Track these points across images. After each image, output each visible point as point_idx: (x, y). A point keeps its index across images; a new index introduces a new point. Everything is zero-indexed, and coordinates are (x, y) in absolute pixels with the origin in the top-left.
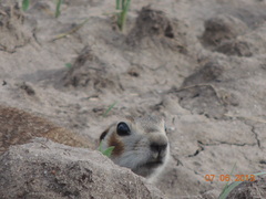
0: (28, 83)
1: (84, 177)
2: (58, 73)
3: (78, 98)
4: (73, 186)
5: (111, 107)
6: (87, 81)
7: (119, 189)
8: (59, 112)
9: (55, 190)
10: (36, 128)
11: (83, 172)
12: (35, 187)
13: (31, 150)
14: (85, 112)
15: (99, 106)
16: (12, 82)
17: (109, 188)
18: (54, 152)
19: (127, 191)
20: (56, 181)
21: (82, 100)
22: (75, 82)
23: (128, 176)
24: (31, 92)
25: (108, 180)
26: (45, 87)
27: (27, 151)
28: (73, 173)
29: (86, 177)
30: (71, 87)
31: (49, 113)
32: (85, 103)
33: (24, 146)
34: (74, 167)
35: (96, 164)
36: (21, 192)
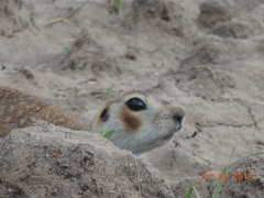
0: (26, 67)
1: (85, 159)
2: (55, 58)
3: (77, 81)
4: (75, 169)
5: (109, 90)
6: (85, 65)
7: (120, 171)
8: (57, 95)
9: (57, 173)
10: (28, 107)
11: (84, 154)
12: (38, 170)
13: (32, 133)
14: (84, 95)
15: (97, 89)
16: (10, 67)
17: (110, 170)
18: (56, 135)
19: (128, 174)
20: (58, 163)
21: (81, 83)
22: (72, 66)
23: (129, 158)
24: (29, 76)
25: (109, 163)
26: (43, 70)
27: (29, 135)
28: (74, 156)
29: (87, 160)
30: (69, 71)
31: (48, 97)
32: (84, 86)
33: (25, 130)
34: (76, 150)
35: (97, 146)
36: (23, 175)
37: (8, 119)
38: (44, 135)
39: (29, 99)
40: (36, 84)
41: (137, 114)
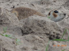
0: (32, 3)
1: (44, 23)
2: (39, 1)
3: (43, 6)
4: (42, 25)
5: (50, 8)
6: (45, 3)
8: (39, 9)
9: (38, 25)
10: (33, 12)
11: (44, 22)
12: (34, 25)
13: (33, 17)
14: (45, 9)
15: (47, 8)
16: (29, 3)
17: (50, 25)
18: (38, 18)
19: (53, 26)
20: (39, 24)
21: (44, 7)
22: (42, 3)
23: (53, 23)
24: (33, 5)
25: (49, 23)
26: (36, 4)
27: (32, 18)
28: (42, 22)
29: (45, 23)
30: (42, 4)
31: (37, 10)
32: (45, 7)
34: (42, 21)
35: (47, 20)
36: (31, 26)
37: (29, 15)
38: (36, 18)
39: (33, 11)
40: (35, 7)
41: (56, 14)
